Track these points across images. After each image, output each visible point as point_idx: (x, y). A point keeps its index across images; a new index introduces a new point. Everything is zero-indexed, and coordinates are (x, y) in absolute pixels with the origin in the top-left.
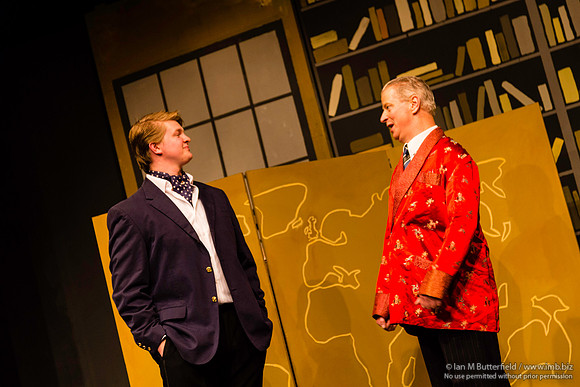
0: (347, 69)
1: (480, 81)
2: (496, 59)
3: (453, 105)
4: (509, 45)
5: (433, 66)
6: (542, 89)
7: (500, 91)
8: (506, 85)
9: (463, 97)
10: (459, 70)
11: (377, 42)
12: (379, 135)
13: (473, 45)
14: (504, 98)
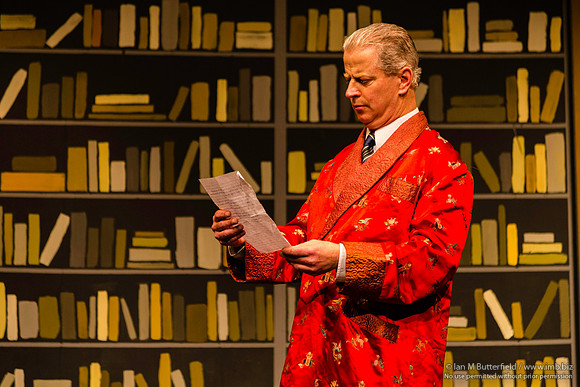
0: (36, 67)
1: (196, 134)
2: (222, 115)
3: (155, 152)
4: (241, 103)
5: (145, 99)
6: (266, 167)
7: (216, 153)
8: (225, 149)
9: (170, 146)
10: (175, 113)
11: (83, 47)
12: (53, 159)
13: (200, 90)
14: (218, 163)
